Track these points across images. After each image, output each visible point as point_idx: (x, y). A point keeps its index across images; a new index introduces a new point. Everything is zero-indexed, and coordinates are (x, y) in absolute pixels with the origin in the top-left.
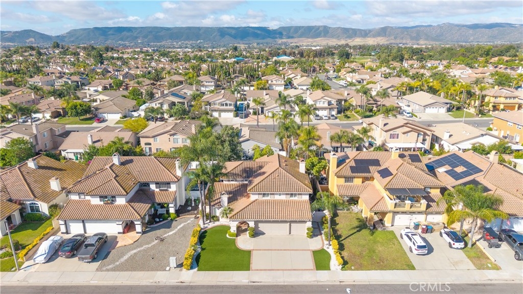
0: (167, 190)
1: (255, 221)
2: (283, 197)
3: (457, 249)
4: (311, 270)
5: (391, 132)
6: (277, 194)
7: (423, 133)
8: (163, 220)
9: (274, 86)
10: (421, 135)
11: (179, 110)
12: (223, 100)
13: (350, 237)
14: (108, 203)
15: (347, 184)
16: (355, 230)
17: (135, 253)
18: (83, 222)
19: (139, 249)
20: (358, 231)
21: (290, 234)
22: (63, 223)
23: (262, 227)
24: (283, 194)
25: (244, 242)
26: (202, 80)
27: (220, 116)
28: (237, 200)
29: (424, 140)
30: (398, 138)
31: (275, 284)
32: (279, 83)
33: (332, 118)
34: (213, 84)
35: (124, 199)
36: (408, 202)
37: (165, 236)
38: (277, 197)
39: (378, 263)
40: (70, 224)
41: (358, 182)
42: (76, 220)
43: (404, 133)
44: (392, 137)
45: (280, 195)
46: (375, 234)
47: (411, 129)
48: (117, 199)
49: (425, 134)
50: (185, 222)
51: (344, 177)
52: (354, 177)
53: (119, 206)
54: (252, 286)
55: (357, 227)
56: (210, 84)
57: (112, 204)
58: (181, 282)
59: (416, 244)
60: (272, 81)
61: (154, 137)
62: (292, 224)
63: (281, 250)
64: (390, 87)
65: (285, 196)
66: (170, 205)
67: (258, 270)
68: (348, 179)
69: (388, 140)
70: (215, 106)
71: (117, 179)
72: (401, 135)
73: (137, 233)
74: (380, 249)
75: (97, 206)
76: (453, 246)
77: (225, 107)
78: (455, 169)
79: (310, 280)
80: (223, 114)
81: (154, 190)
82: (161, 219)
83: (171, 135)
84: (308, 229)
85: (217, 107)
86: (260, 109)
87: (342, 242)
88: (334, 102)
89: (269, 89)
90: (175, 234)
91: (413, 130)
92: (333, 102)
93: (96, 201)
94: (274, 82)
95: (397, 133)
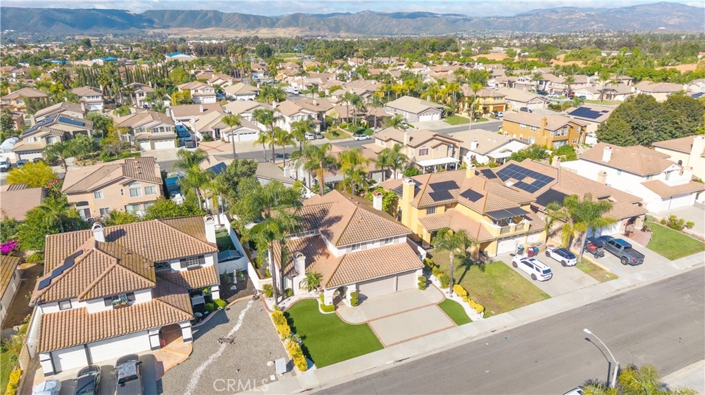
0: (199, 267)
1: (356, 283)
2: (377, 245)
3: (572, 266)
4: (452, 327)
5: (421, 148)
6: (369, 243)
7: (452, 145)
8: (210, 313)
9: (201, 98)
10: (451, 147)
14: (124, 306)
15: (429, 215)
16: (464, 269)
17: (204, 371)
18: (86, 346)
19: (206, 364)
20: (467, 269)
21: (397, 290)
23: (364, 290)
24: (377, 241)
25: (349, 314)
26: (79, 95)
27: (153, 147)
29: (454, 153)
30: (427, 154)
33: (318, 137)
34: (100, 99)
35: (147, 293)
36: (512, 225)
37: (230, 334)
38: (370, 247)
39: (513, 300)
40: (60, 356)
41: (440, 211)
42: (73, 347)
43: (434, 148)
44: (421, 153)
45: (373, 242)
46: (486, 269)
47: (440, 142)
49: (455, 146)
50: (244, 308)
51: (426, 208)
52: (437, 206)
54: (403, 366)
55: (462, 265)
56: (95, 99)
58: (308, 390)
59: (541, 270)
62: (399, 278)
63: (402, 312)
65: (379, 243)
66: (212, 289)
67: (393, 345)
68: (431, 209)
69: (418, 157)
70: (143, 133)
72: (431, 150)
73: (185, 341)
74: (504, 284)
75: (103, 315)
76: (568, 264)
77: (159, 134)
78: (522, 181)
79: (460, 339)
80: (158, 145)
81: (178, 272)
82: (206, 313)
85: (146, 134)
86: (214, 131)
90: (243, 327)
91: (444, 143)
92: (313, 116)
93: (99, 307)
94: (200, 92)
95: (426, 148)
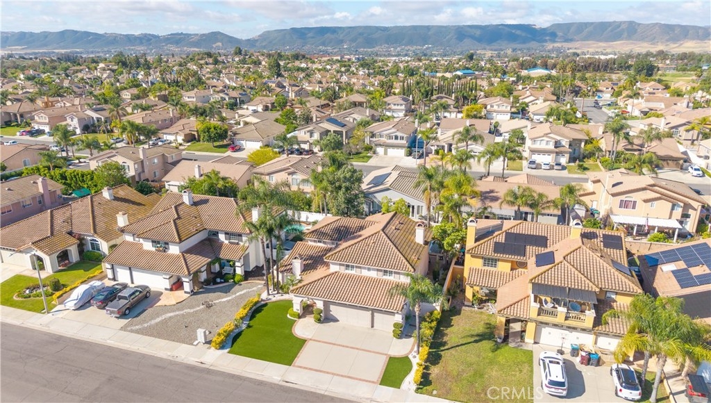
0: (238, 244)
1: (324, 301)
2: (373, 274)
4: (373, 382)
5: (623, 197)
6: (365, 268)
7: (682, 204)
8: (225, 282)
9: (495, 114)
10: (679, 206)
11: (331, 142)
12: (393, 130)
13: (457, 348)
14: (160, 251)
15: (486, 268)
16: (473, 339)
17: (170, 317)
18: (130, 269)
19: (177, 313)
20: (476, 341)
21: (372, 327)
22: (109, 266)
23: (335, 311)
24: (374, 270)
25: (304, 328)
26: (389, 102)
27: (386, 153)
28: (316, 269)
29: (685, 216)
30: (634, 207)
31: (312, 390)
32: (503, 109)
34: (403, 107)
35: (178, 247)
36: (562, 310)
37: (217, 301)
38: (365, 273)
39: (477, 393)
40: (118, 270)
41: (503, 267)
42: (123, 265)
43: (646, 201)
44: (624, 205)
45: (369, 269)
46: (499, 351)
47: (659, 195)
48: (170, 246)
49: (687, 206)
50: (249, 288)
51: (483, 258)
52: (499, 260)
53: (171, 256)
54: (287, 387)
55: (478, 335)
56: (399, 107)
57: (165, 251)
58: (202, 363)
60: (492, 106)
61: (269, 174)
62: (375, 314)
63: (347, 347)
64: (684, 124)
65: (376, 272)
66: (237, 264)
67: (301, 367)
68: (490, 262)
69: (616, 209)
70: (381, 139)
71: (178, 221)
72: (640, 204)
73: (186, 292)
74: (494, 373)
75: (148, 252)
77: (393, 141)
79: (362, 396)
80: (390, 151)
81: (223, 242)
82: (222, 281)
83: (289, 174)
84: (396, 325)
85: (384, 139)
86: (446, 146)
87: (442, 353)
88: (565, 142)
89: (485, 118)
90: (228, 301)
91: (664, 197)
92: (563, 143)
93: (148, 246)
94: (496, 108)
95: (633, 200)
